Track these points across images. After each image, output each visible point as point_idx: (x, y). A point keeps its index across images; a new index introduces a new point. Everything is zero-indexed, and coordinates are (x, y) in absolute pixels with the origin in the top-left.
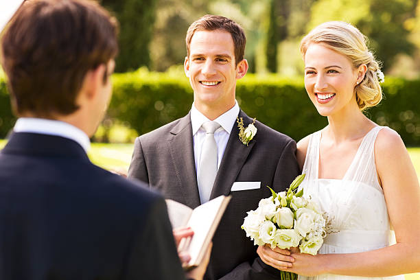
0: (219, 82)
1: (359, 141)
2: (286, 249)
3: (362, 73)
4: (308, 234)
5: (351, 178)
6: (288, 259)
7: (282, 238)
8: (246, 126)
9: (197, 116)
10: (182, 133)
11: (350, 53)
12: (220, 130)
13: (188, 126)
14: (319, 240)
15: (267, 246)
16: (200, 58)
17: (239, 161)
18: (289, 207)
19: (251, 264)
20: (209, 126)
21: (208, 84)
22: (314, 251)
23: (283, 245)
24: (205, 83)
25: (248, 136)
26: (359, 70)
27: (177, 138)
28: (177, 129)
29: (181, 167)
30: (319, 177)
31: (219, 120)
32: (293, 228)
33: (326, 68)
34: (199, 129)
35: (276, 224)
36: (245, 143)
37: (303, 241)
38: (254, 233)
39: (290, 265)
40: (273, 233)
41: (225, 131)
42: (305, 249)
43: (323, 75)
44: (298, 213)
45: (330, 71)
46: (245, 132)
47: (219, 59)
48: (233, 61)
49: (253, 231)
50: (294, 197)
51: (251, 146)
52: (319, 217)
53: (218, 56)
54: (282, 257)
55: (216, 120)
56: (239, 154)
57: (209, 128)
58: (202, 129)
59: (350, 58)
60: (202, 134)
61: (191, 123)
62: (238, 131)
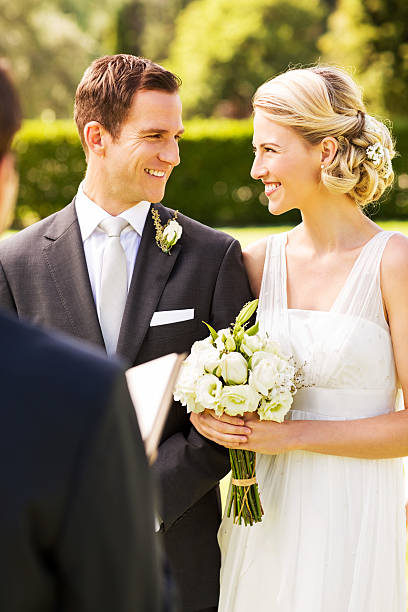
1: (357, 251)
2: (238, 416)
4: (270, 391)
5: (344, 312)
6: (241, 430)
7: (233, 400)
8: (164, 223)
9: (88, 207)
10: (65, 237)
12: (127, 230)
13: (73, 227)
14: (286, 400)
15: (207, 414)
17: (159, 278)
18: (239, 351)
19: (186, 436)
22: (279, 417)
23: (233, 410)
25: (169, 239)
27: (57, 246)
28: (55, 231)
29: (70, 292)
30: (289, 307)
31: (127, 215)
32: (247, 383)
35: (221, 379)
36: (165, 250)
37: (264, 402)
38: (187, 394)
39: (244, 439)
40: (217, 392)
41: (134, 231)
42: (266, 414)
44: (253, 361)
46: (165, 233)
49: (185, 391)
50: (246, 336)
51: (175, 255)
52: (285, 364)
54: (232, 429)
56: (158, 267)
57: (113, 229)
58: (99, 230)
60: (100, 237)
61: (77, 220)
62: (154, 232)
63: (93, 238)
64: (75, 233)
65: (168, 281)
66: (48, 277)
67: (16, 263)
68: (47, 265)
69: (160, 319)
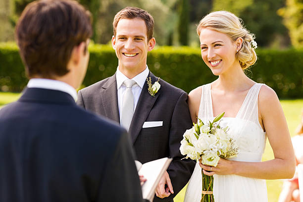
0: (137, 54)
3: (239, 44)
8: (153, 83)
9: (120, 76)
10: (110, 88)
11: (228, 31)
12: (136, 85)
13: (114, 83)
16: (124, 38)
17: (148, 107)
20: (128, 83)
21: (129, 55)
24: (127, 55)
25: (154, 90)
26: (237, 42)
27: (106, 91)
28: (107, 85)
30: (214, 116)
31: (135, 79)
33: (213, 43)
34: (122, 85)
36: (152, 95)
41: (139, 86)
43: (212, 48)
45: (216, 45)
46: (152, 87)
47: (137, 38)
48: (146, 39)
53: (136, 36)
55: (133, 79)
57: (128, 85)
58: (123, 85)
59: (229, 34)
60: (124, 88)
61: (116, 81)
62: (148, 87)
63: (121, 88)
64: (114, 86)
65: (152, 108)
66: (101, 104)
67: (88, 98)
68: (101, 99)
69: (147, 125)
